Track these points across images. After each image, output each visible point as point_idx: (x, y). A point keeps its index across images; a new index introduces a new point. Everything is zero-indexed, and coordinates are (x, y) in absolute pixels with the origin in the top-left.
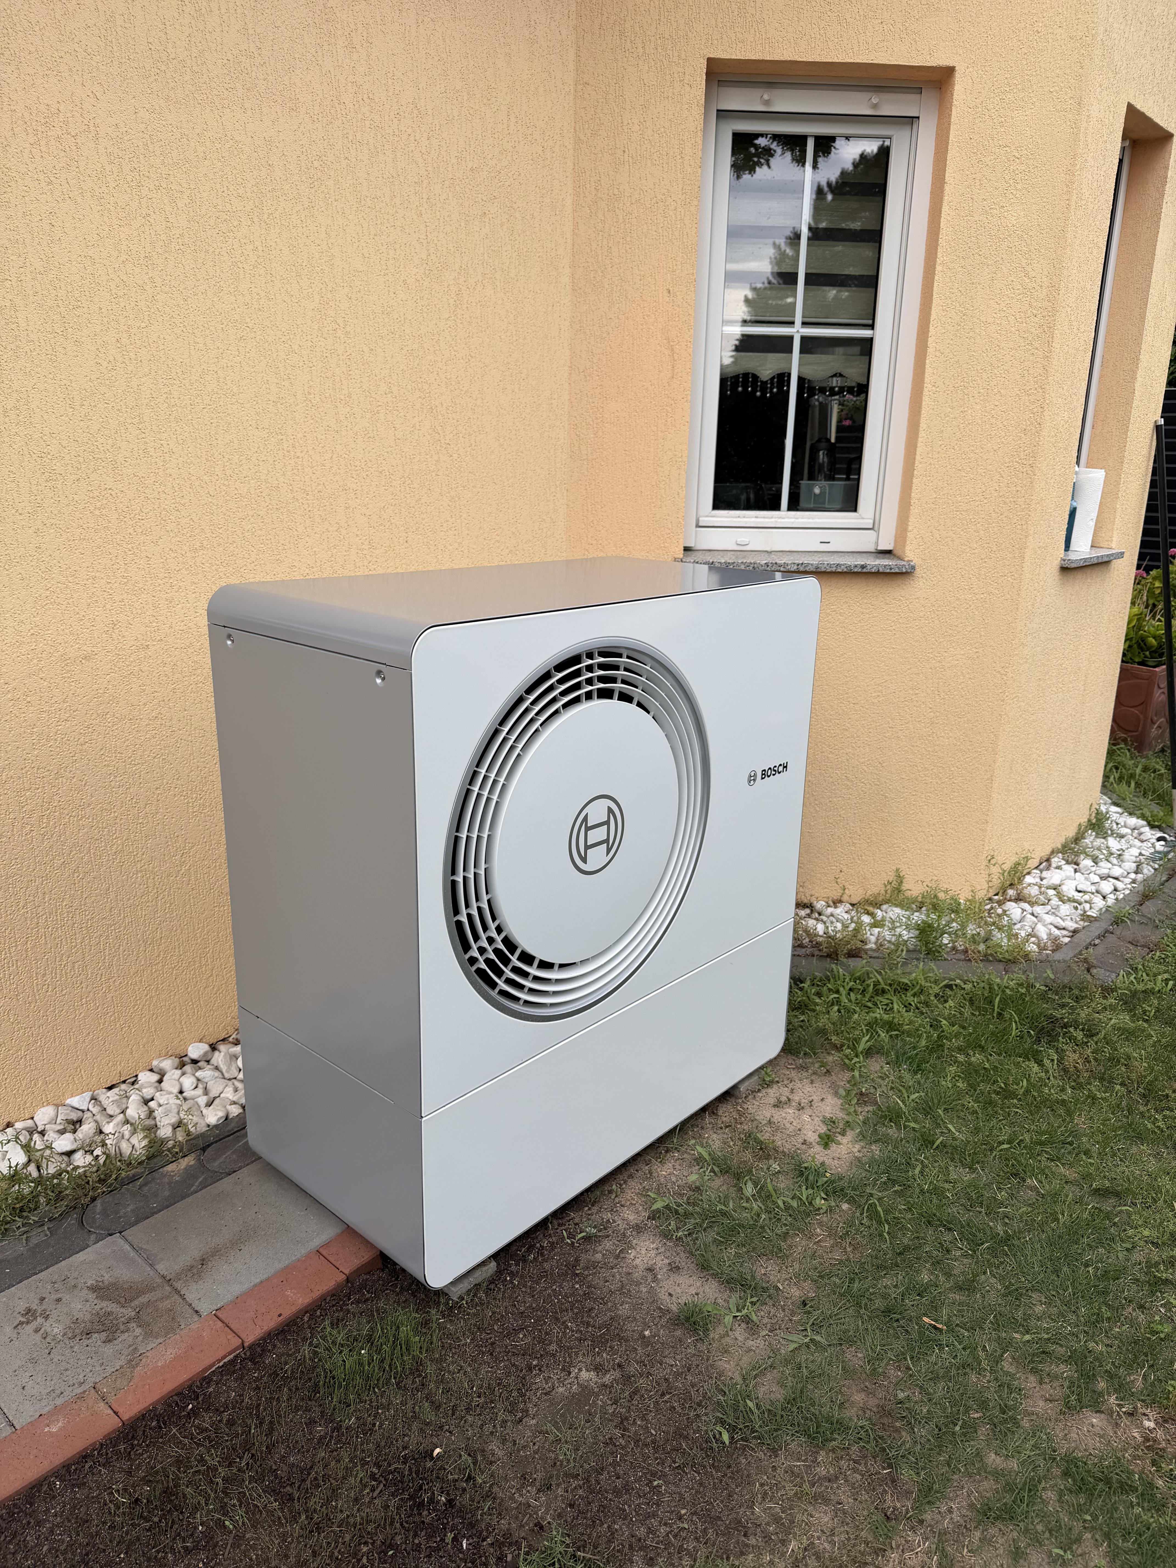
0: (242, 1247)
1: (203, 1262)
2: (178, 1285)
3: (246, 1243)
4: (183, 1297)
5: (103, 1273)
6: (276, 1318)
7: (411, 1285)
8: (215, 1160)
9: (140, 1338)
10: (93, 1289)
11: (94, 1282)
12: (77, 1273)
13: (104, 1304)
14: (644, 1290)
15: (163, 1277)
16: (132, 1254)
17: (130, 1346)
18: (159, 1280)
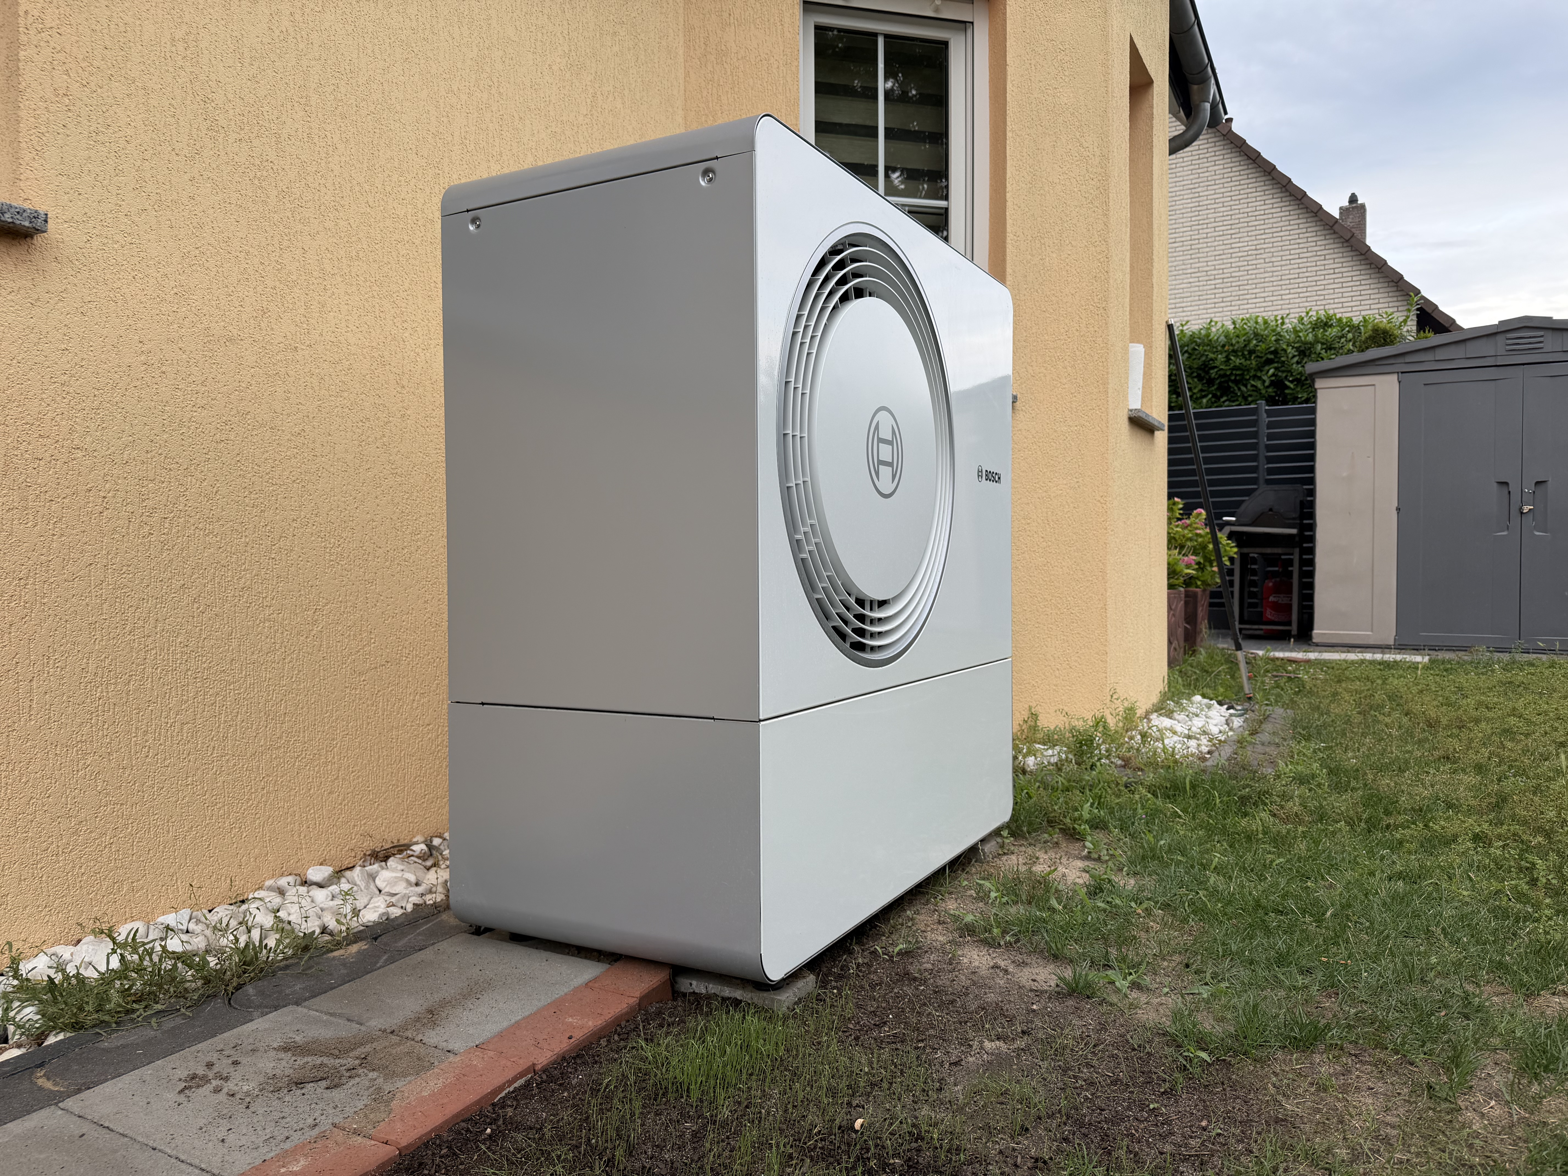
0: (479, 996)
1: (432, 1013)
2: (407, 1034)
3: (483, 993)
4: (420, 1042)
5: (291, 1035)
6: (566, 1040)
9: (380, 1079)
10: (283, 1049)
11: (281, 1044)
12: (250, 1040)
13: (308, 1059)
15: (382, 1030)
16: (324, 1017)
17: (369, 1088)
18: (378, 1033)
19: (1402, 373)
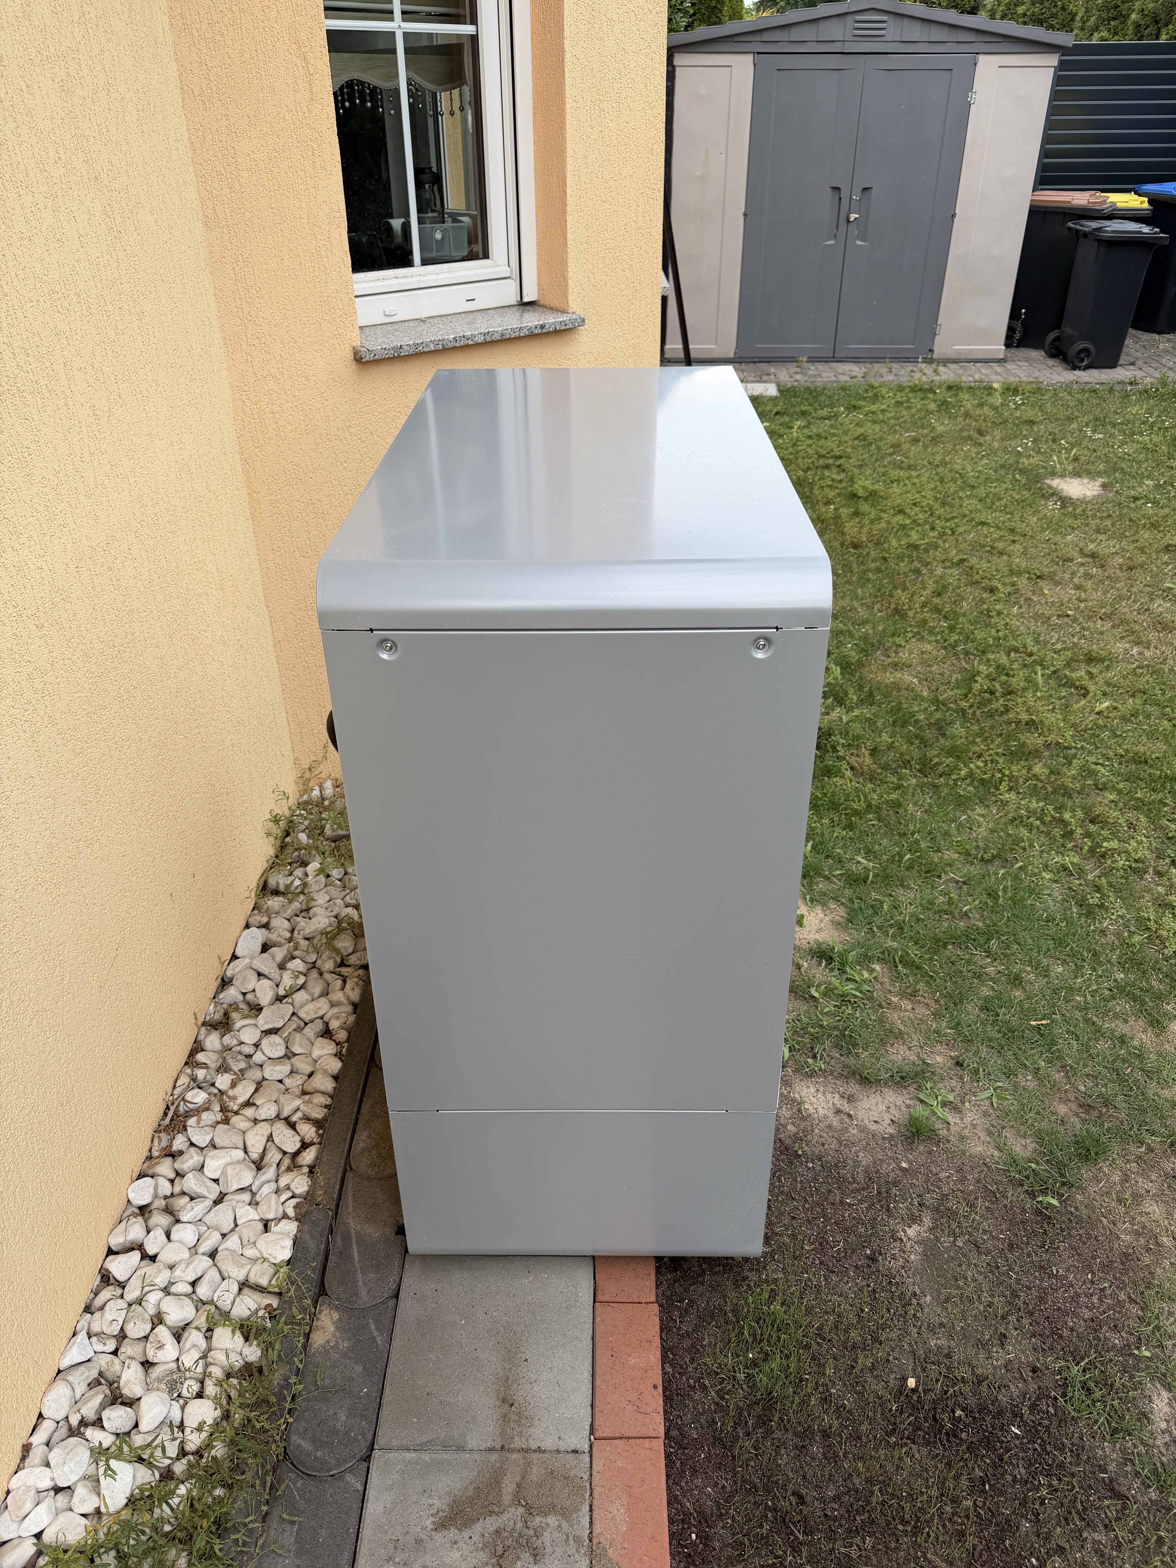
0: (524, 1356)
1: (507, 1402)
2: (518, 1443)
3: (522, 1349)
4: (539, 1450)
5: (425, 1501)
6: (655, 1393)
7: (700, 1266)
8: (356, 1294)
9: (565, 1525)
10: (441, 1526)
11: (432, 1519)
12: (399, 1528)
13: (478, 1528)
14: (855, 1131)
15: (491, 1450)
16: (426, 1457)
17: (567, 1540)
18: (494, 1457)
19: (758, 53)
